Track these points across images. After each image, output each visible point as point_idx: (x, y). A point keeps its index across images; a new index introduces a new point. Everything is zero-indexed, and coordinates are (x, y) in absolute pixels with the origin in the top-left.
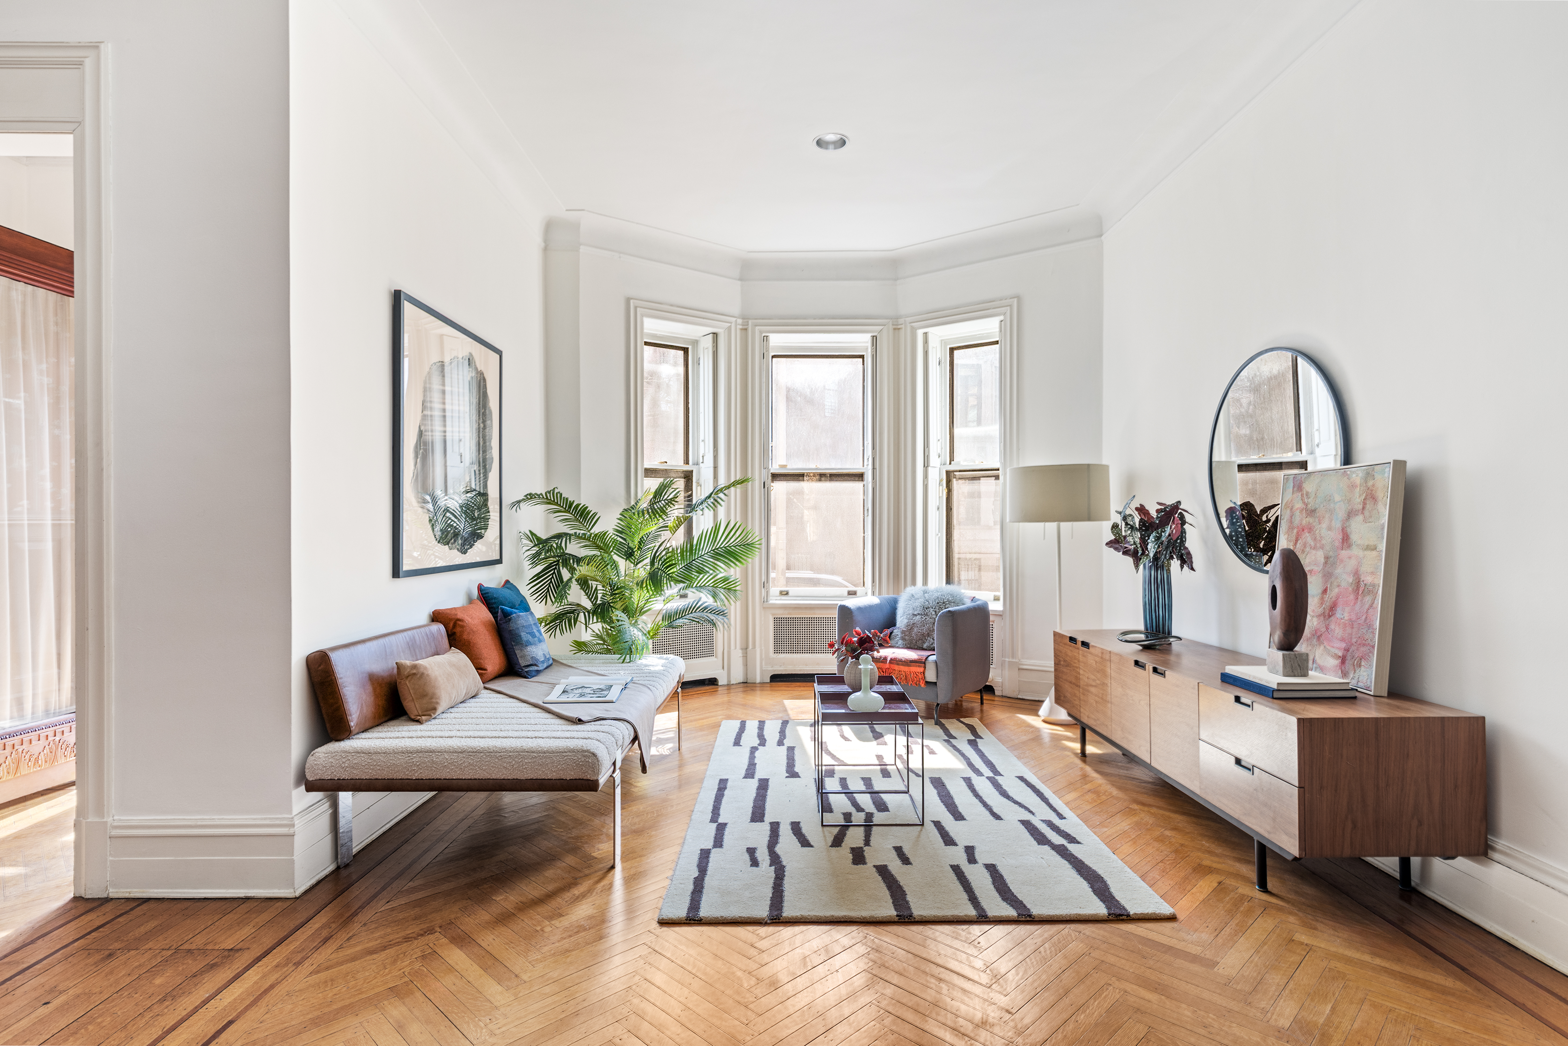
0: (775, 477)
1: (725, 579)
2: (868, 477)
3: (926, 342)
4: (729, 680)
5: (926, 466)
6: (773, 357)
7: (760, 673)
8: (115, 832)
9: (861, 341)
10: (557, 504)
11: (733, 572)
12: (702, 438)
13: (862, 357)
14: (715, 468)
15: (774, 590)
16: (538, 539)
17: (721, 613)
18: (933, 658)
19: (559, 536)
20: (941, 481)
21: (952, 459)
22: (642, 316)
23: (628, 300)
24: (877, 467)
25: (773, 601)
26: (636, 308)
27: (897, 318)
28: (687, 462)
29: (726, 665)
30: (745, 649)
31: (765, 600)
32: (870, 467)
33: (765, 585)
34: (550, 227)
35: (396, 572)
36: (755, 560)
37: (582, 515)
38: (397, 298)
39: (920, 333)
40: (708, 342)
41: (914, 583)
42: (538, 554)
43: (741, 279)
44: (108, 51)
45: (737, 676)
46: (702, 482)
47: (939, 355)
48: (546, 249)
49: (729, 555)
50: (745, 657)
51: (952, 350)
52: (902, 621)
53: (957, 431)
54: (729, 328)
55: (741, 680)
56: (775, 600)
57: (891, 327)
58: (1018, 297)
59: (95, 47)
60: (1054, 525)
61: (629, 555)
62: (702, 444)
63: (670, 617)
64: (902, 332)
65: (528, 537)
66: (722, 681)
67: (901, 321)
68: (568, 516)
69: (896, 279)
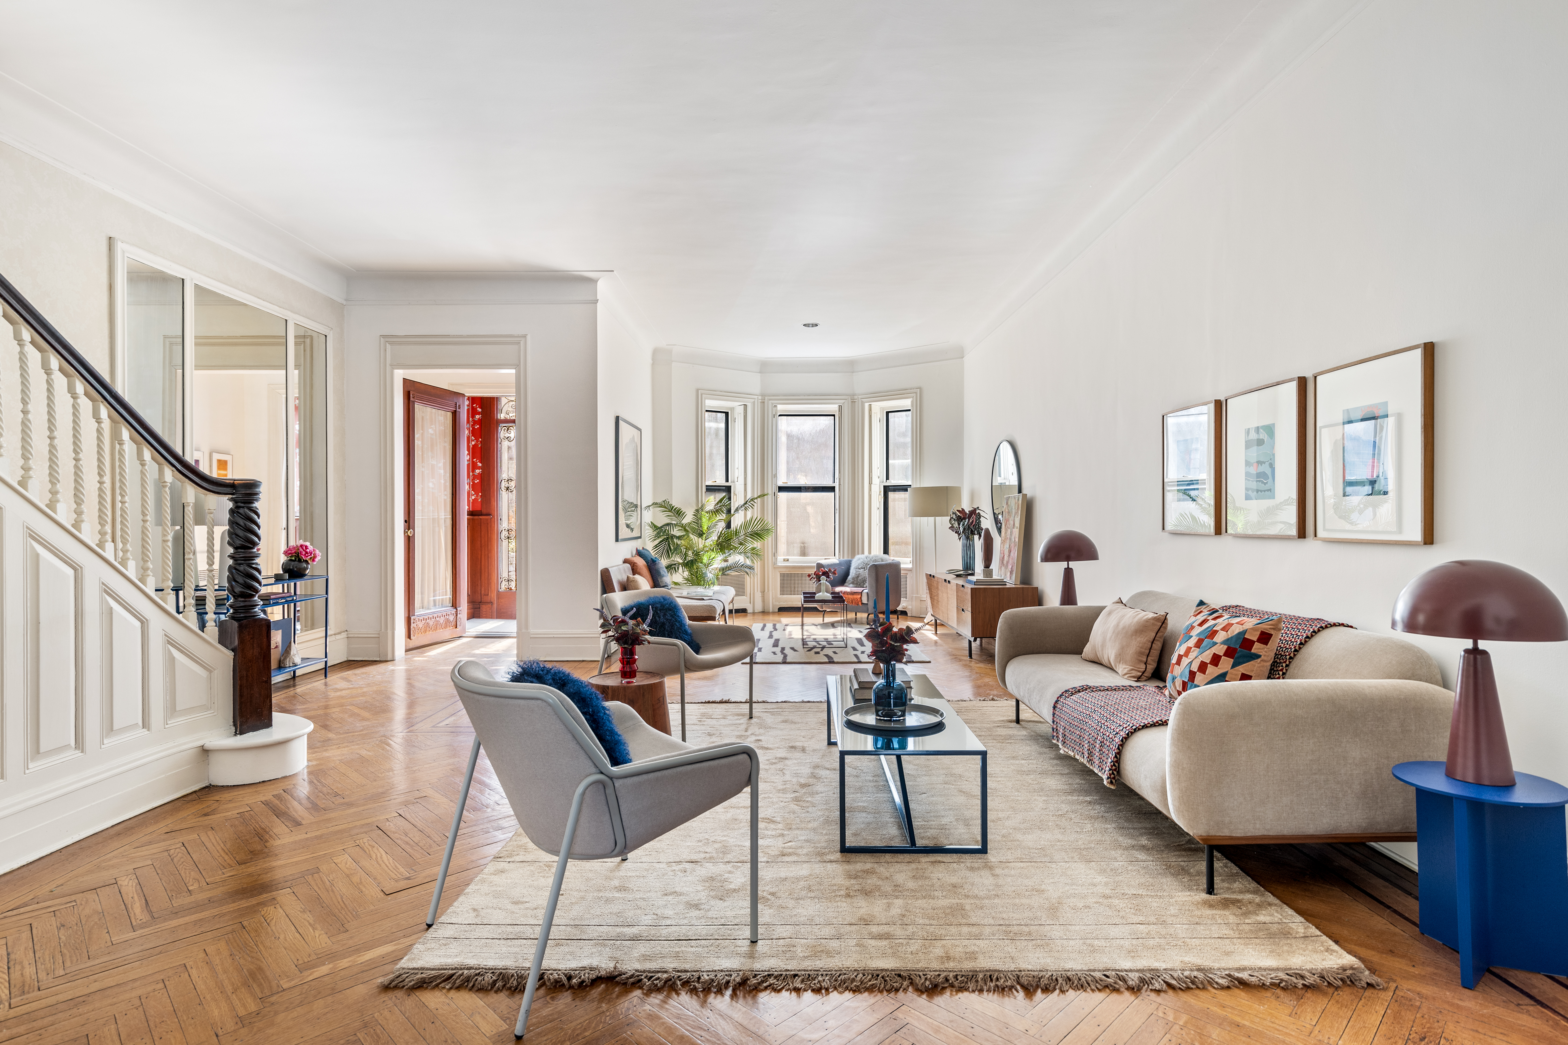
0: (781, 489)
1: (753, 549)
2: (837, 489)
3: (870, 410)
4: (754, 610)
5: (870, 483)
6: (780, 415)
7: (772, 606)
8: (532, 636)
9: (833, 408)
10: (666, 508)
11: (757, 544)
12: (736, 467)
13: (834, 415)
14: (745, 485)
15: (780, 558)
16: (655, 526)
17: (751, 568)
18: (866, 591)
19: (668, 524)
20: (880, 492)
21: (887, 478)
22: (705, 399)
23: (697, 390)
24: (842, 483)
25: (779, 564)
26: (702, 394)
27: (854, 395)
28: (727, 480)
29: (752, 601)
30: (763, 592)
31: (775, 563)
32: (838, 483)
33: (775, 554)
34: (656, 352)
35: (617, 540)
36: (769, 539)
37: (679, 513)
38: (617, 418)
39: (867, 405)
40: (741, 410)
41: (863, 553)
42: (658, 533)
43: (760, 373)
44: (528, 337)
45: (759, 608)
46: (737, 493)
47: (879, 416)
48: (653, 364)
49: (757, 535)
50: (763, 597)
51: (888, 413)
52: (853, 573)
53: (890, 462)
54: (754, 403)
55: (761, 610)
56: (780, 563)
57: (850, 400)
58: (920, 388)
59: (525, 336)
60: (933, 518)
61: (701, 535)
62: (736, 471)
63: (723, 569)
64: (857, 403)
65: (649, 525)
66: (750, 610)
67: (856, 397)
68: (670, 513)
69: (853, 372)
